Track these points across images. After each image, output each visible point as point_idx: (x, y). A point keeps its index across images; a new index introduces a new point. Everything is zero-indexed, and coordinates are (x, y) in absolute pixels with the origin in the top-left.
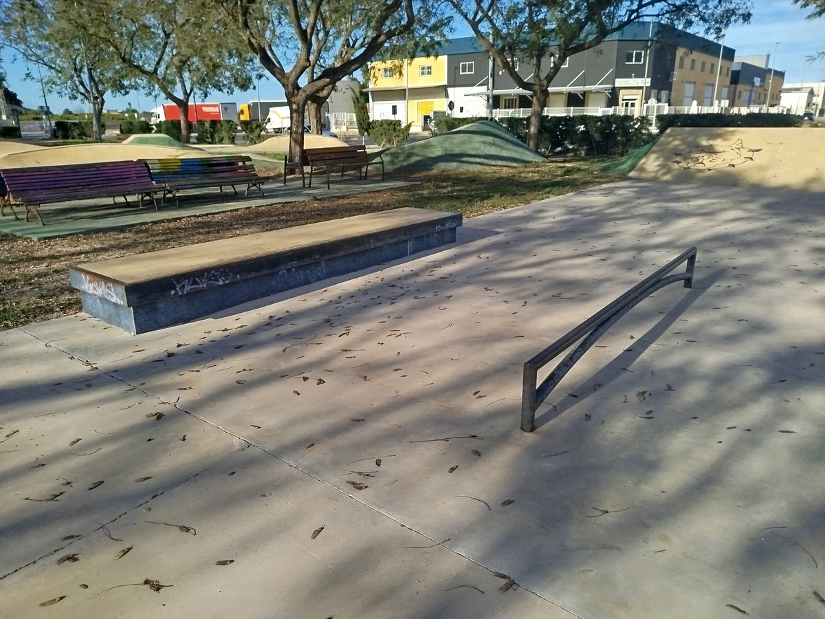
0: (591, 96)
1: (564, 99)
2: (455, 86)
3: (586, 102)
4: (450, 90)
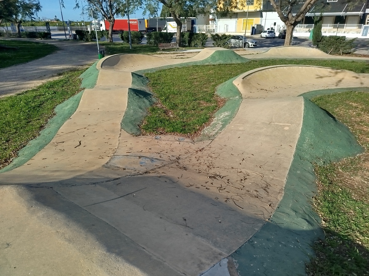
0: (349, 18)
1: (332, 19)
2: (267, 11)
3: (346, 21)
4: (264, 13)
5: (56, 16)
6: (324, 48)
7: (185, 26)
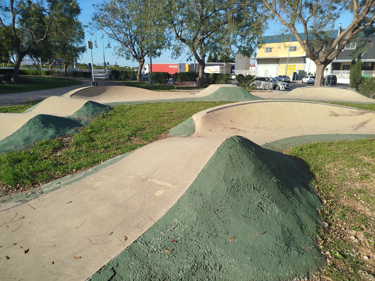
4: (307, 60)
5: (116, 63)
6: (365, 91)
7: (223, 70)
